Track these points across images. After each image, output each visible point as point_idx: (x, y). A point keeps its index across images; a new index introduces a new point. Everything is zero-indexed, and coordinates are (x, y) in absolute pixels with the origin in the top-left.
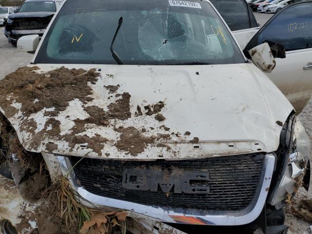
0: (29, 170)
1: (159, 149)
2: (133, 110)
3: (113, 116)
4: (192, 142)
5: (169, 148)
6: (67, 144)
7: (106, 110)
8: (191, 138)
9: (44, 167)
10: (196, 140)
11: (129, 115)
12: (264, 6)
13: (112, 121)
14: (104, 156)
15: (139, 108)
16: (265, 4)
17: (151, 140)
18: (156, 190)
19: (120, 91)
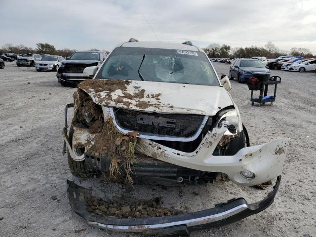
0: (95, 117)
1: (154, 108)
2: (145, 96)
3: (135, 97)
4: (170, 107)
5: (159, 108)
6: (114, 103)
7: (133, 95)
8: (170, 106)
9: (101, 115)
10: (172, 107)
11: (143, 97)
12: (288, 65)
13: (135, 98)
14: (130, 108)
15: (148, 95)
16: (288, 63)
17: (152, 105)
18: (151, 124)
19: (141, 89)
